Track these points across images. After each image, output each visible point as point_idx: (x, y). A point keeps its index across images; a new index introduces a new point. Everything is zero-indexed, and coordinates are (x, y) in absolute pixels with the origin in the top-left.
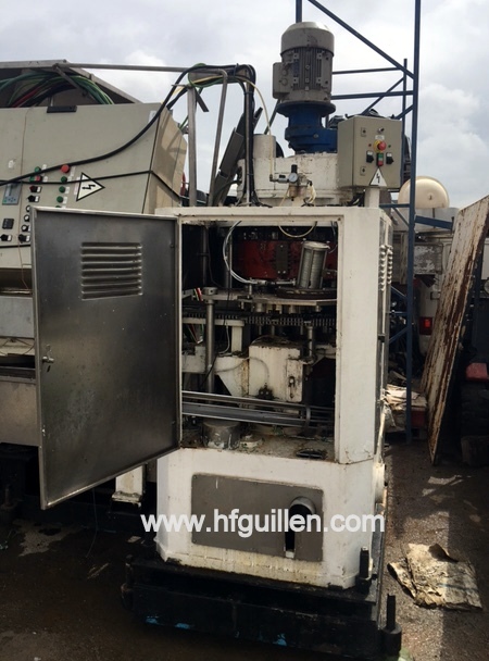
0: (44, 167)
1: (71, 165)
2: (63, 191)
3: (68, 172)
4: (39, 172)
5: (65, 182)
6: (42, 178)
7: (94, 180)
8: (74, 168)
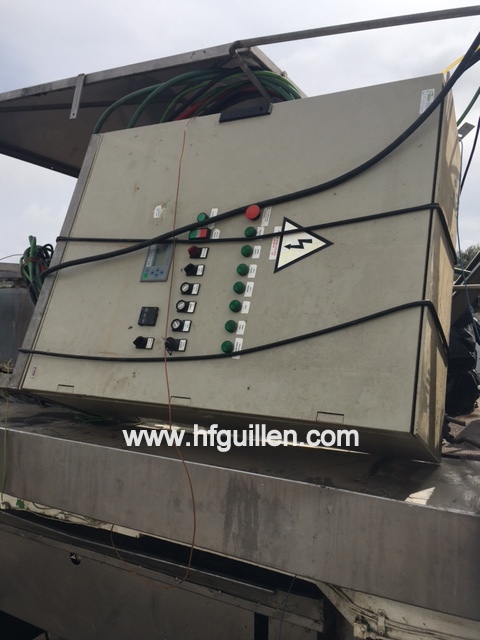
0: (214, 213)
1: (263, 205)
2: (248, 253)
3: (257, 218)
4: (206, 222)
5: (251, 236)
6: (209, 232)
7: (309, 230)
8: (268, 211)
